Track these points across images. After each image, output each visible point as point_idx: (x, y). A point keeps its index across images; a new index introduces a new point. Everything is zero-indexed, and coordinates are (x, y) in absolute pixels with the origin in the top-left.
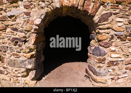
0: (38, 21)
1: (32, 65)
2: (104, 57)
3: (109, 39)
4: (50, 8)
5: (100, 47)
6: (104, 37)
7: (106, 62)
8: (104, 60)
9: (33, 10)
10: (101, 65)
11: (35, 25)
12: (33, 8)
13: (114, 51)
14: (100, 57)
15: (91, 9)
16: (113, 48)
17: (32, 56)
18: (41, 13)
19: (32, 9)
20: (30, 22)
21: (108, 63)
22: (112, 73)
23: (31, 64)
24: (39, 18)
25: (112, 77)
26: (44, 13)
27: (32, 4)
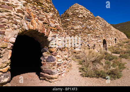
0: (13, 40)
1: (9, 78)
2: (55, 62)
3: (56, 51)
4: (21, 30)
5: (53, 56)
6: (54, 50)
8: (55, 64)
9: (7, 30)
10: (54, 67)
11: (10, 42)
12: (7, 28)
13: (59, 58)
14: (53, 62)
15: (46, 33)
16: (58, 56)
17: (9, 70)
20: (5, 40)
21: (57, 65)
22: (60, 71)
23: (7, 77)
26: (17, 33)
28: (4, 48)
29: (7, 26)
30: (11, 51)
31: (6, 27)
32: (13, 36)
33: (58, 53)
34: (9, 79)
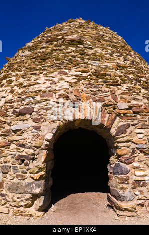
0: (49, 136)
1: (41, 188)
2: (126, 176)
3: (130, 154)
4: (62, 122)
5: (121, 164)
7: (130, 182)
8: (128, 179)
9: (44, 124)
10: (125, 186)
11: (46, 140)
12: (44, 122)
13: (138, 168)
14: (122, 176)
15: (106, 121)
16: (136, 164)
17: (41, 178)
18: (52, 128)
19: (42, 123)
20: (40, 137)
21: (133, 184)
22: (140, 197)
23: (39, 188)
24: (51, 133)
25: (140, 202)
26: (56, 128)
27: (42, 118)
28: (38, 148)
29: (44, 119)
30: (45, 152)
31: (42, 121)
32: (51, 131)
33: (136, 159)
34: (41, 190)
